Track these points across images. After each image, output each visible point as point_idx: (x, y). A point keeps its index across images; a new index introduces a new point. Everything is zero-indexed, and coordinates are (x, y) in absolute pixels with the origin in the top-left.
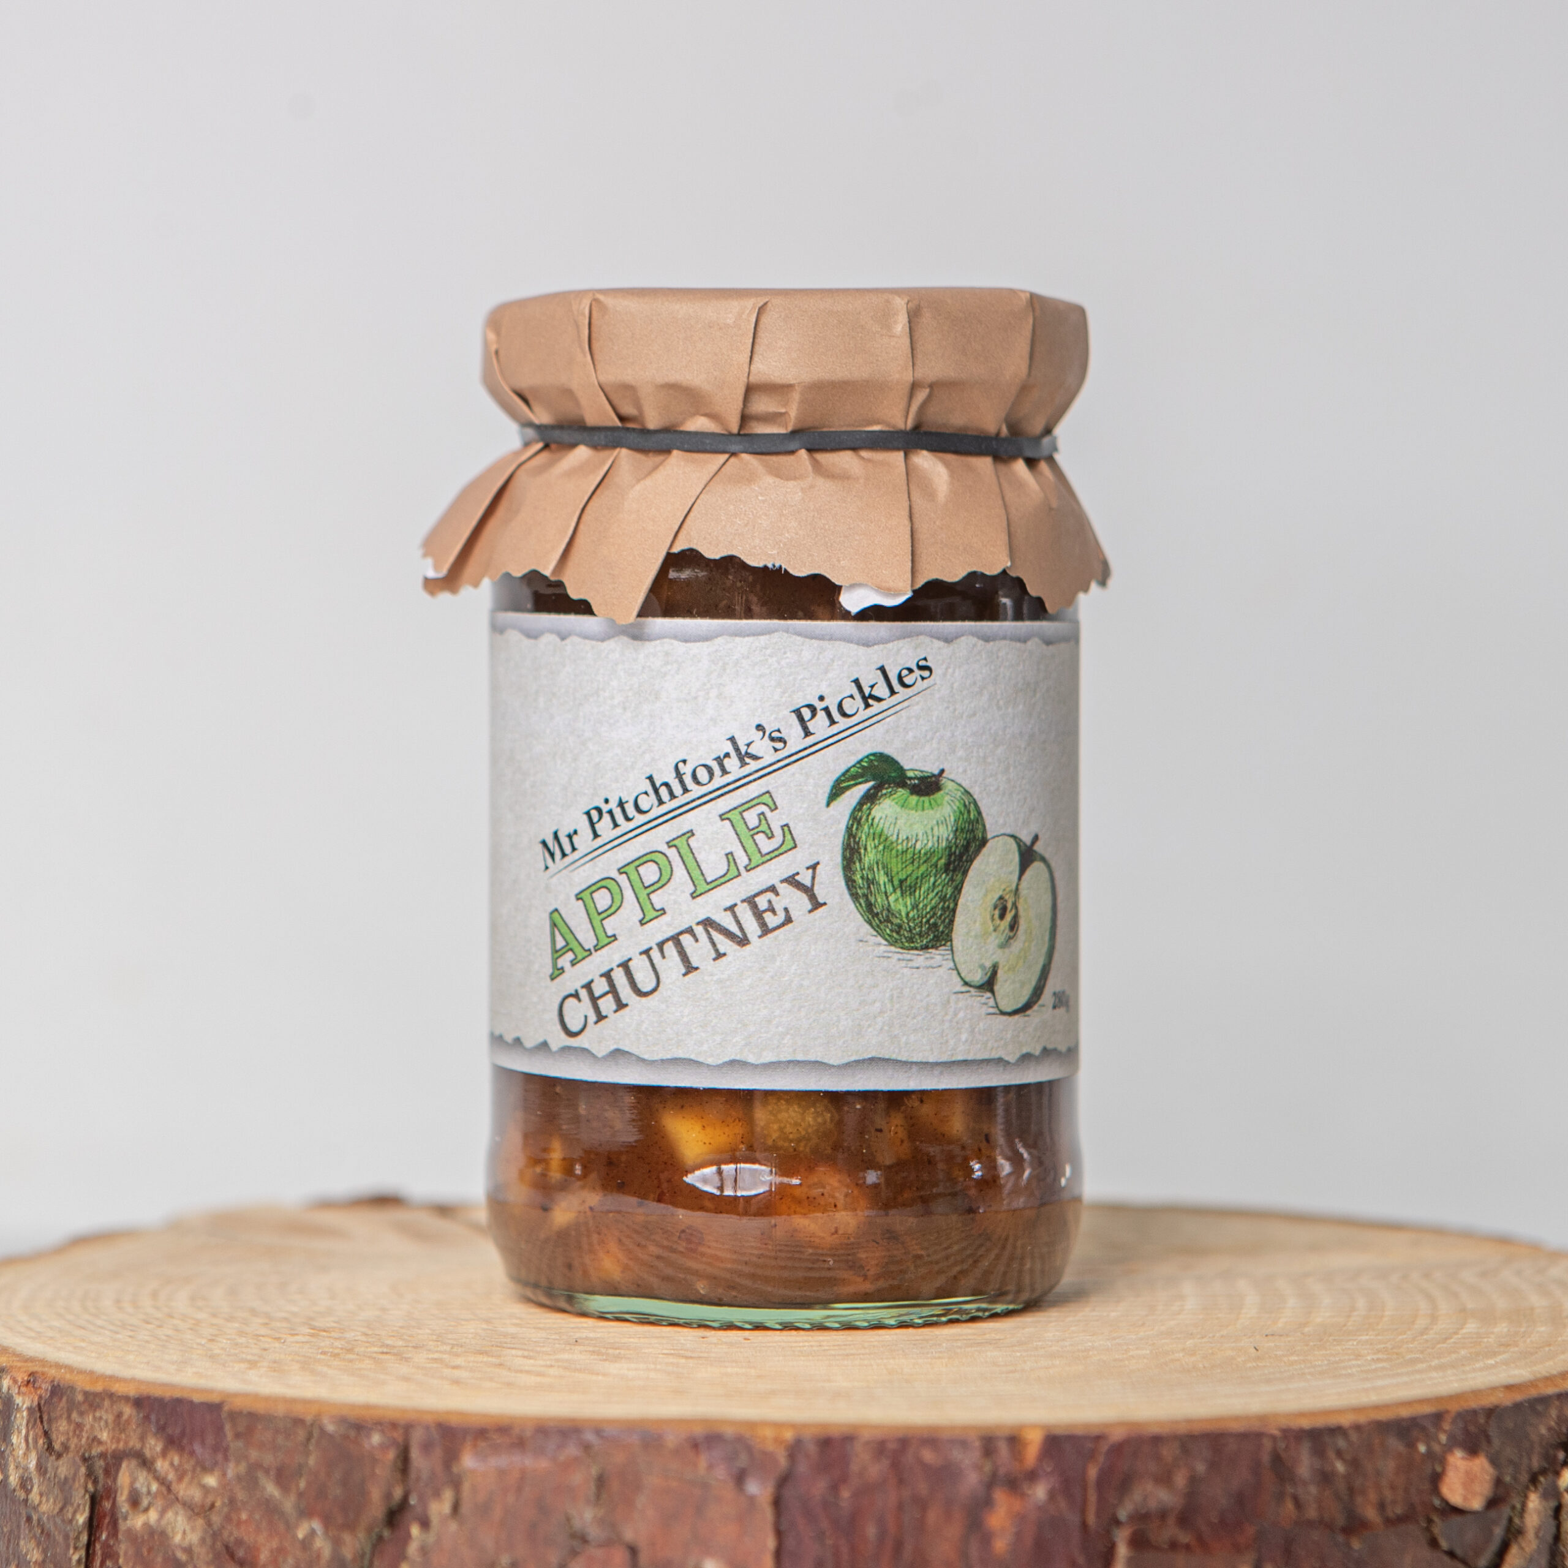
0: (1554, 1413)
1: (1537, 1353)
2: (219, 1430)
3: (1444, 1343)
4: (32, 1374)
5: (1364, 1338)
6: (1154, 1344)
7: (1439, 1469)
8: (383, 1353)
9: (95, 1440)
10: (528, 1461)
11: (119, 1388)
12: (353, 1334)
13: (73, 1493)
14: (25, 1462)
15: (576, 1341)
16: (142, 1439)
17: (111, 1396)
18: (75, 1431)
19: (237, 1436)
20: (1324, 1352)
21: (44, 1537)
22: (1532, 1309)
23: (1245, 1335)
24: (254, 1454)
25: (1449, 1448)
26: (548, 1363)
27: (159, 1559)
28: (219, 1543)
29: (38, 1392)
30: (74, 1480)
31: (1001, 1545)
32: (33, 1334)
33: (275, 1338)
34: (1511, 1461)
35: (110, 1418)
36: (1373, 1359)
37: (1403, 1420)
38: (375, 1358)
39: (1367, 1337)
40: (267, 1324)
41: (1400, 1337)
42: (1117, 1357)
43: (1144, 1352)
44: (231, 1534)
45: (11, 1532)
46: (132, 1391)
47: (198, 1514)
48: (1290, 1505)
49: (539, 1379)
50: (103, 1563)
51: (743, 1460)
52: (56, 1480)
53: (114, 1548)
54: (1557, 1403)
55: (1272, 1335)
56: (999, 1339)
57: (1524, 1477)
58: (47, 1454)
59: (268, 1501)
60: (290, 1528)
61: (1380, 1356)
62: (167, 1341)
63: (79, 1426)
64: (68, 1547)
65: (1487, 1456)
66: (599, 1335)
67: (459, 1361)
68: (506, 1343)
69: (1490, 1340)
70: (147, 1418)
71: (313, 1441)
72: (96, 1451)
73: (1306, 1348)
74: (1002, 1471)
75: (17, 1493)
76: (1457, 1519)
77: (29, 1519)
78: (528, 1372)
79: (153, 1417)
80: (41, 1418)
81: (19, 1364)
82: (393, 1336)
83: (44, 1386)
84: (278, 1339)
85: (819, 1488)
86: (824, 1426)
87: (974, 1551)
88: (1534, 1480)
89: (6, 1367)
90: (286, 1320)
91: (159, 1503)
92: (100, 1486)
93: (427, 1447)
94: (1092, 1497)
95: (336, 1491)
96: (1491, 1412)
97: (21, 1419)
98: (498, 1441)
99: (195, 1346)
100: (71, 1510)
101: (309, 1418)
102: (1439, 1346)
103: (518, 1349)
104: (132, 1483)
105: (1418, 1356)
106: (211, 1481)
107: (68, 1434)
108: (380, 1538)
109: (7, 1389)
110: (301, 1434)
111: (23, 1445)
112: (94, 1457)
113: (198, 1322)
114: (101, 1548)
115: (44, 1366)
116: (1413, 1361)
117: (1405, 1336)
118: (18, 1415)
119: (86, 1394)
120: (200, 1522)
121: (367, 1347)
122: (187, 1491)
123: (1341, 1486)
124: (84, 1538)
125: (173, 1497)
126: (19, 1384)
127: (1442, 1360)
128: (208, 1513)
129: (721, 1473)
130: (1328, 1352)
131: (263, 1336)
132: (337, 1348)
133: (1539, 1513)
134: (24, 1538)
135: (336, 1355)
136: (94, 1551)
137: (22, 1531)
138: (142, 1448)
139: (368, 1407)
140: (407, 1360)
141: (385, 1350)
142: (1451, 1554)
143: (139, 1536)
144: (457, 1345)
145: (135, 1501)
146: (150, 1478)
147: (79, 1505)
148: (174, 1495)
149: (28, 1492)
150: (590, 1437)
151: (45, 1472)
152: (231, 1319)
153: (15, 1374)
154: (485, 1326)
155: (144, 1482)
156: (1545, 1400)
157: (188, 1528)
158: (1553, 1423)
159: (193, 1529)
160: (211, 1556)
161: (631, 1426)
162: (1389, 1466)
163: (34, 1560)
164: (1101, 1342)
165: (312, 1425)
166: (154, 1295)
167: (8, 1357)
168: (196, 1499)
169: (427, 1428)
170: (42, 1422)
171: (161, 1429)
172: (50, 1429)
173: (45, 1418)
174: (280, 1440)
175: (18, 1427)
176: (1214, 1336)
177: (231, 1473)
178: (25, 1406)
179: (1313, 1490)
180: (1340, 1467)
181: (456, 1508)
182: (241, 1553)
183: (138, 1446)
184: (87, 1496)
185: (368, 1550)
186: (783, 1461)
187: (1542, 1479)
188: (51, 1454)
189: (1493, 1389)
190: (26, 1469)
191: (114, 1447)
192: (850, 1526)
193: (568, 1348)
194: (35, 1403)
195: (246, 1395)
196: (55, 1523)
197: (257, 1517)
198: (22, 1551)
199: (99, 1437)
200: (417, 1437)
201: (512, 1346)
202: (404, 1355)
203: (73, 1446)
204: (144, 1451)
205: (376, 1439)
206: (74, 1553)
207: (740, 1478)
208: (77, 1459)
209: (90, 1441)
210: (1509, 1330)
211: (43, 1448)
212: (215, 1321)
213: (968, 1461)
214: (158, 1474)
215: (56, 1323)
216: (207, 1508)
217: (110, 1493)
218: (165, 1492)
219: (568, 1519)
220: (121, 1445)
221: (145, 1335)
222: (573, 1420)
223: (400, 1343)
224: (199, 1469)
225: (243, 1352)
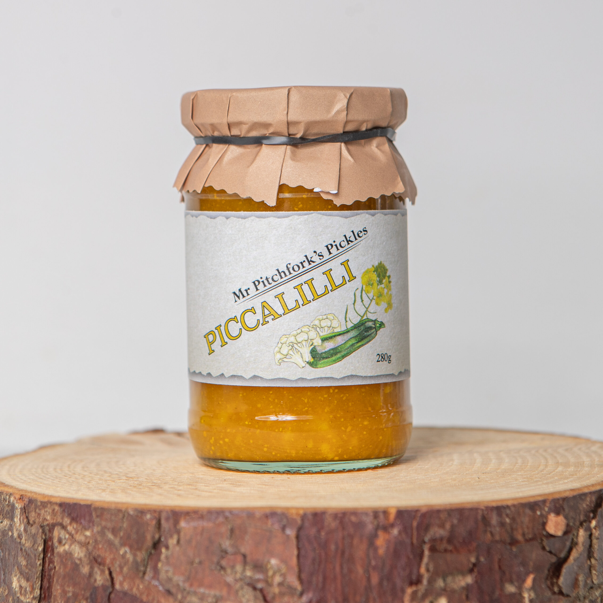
0: (588, 499)
1: (583, 478)
2: (91, 515)
3: (549, 475)
4: (21, 495)
5: (519, 473)
6: (441, 477)
7: (545, 521)
8: (152, 485)
9: (45, 519)
10: (205, 524)
11: (53, 500)
12: (142, 479)
13: (37, 539)
14: (20, 528)
15: (225, 480)
16: (62, 518)
17: (51, 503)
18: (37, 516)
19: (97, 516)
20: (504, 479)
21: (27, 556)
22: (584, 462)
23: (475, 473)
24: (104, 523)
25: (549, 513)
26: (214, 488)
27: (69, 563)
28: (91, 557)
29: (24, 502)
30: (37, 534)
31: (381, 551)
32: (22, 481)
33: (113, 481)
34: (572, 518)
35: (50, 511)
36: (522, 481)
37: (531, 503)
38: (149, 488)
39: (521, 473)
40: (110, 476)
41: (533, 473)
42: (426, 482)
43: (437, 480)
44: (96, 553)
45: (15, 554)
46: (58, 501)
47: (83, 546)
48: (489, 535)
49: (210, 494)
50: (49, 565)
51: (285, 522)
52: (31, 535)
53: (53, 559)
54: (590, 496)
55: (485, 473)
56: (383, 477)
57: (578, 523)
58: (28, 525)
59: (109, 540)
60: (117, 550)
61: (525, 480)
62: (72, 483)
63: (39, 514)
64: (36, 559)
65: (563, 516)
66: (234, 478)
67: (181, 488)
68: (199, 481)
69: (567, 473)
70: (64, 511)
71: (125, 518)
72: (46, 523)
73: (497, 477)
74: (381, 524)
75: (17, 540)
76: (552, 539)
77: (21, 549)
78: (206, 491)
79: (66, 511)
80: (25, 512)
81: (17, 492)
82: (157, 479)
83: (26, 500)
84: (114, 481)
85: (313, 531)
86: (315, 508)
87: (371, 554)
88: (581, 524)
89: (12, 493)
90: (117, 474)
91: (69, 542)
92: (47, 537)
93: (167, 519)
94: (415, 533)
95: (134, 536)
96: (565, 499)
97: (18, 512)
98: (194, 516)
99: (83, 484)
100: (36, 545)
101: (123, 509)
102: (547, 476)
103: (203, 483)
104: (59, 535)
105: (539, 479)
106: (88, 533)
107: (35, 517)
108: (151, 554)
109: (12, 501)
110: (121, 515)
111: (19, 522)
112: (45, 526)
113: (84, 476)
114: (48, 560)
115: (26, 492)
116: (537, 481)
117: (535, 473)
118: (17, 511)
119: (42, 502)
120: (84, 549)
121: (147, 483)
122: (79, 537)
123: (508, 528)
124: (42, 556)
125: (74, 540)
126: (17, 499)
127: (548, 481)
128: (87, 546)
129: (277, 526)
130: (506, 479)
131: (108, 480)
132: (135, 484)
133: (583, 536)
134: (20, 557)
135: (135, 487)
136: (46, 560)
137: (19, 554)
138: (62, 522)
139: (145, 505)
140: (161, 488)
141: (153, 484)
142: (550, 552)
143: (62, 554)
144: (180, 482)
145: (60, 542)
146: (65, 533)
147: (39, 544)
148: (75, 539)
149: (21, 539)
150: (227, 514)
151: (27, 532)
152: (97, 474)
153: (15, 495)
154: (191, 475)
155: (63, 535)
156: (585, 494)
157: (80, 551)
158: (588, 503)
159: (82, 552)
160: (88, 561)
161: (243, 510)
162: (526, 520)
163: (23, 564)
164: (421, 477)
165: (125, 512)
166: (69, 466)
167: (13, 490)
168: (83, 540)
169: (167, 512)
170: (25, 513)
171: (69, 515)
172: (28, 516)
173: (27, 511)
174: (113, 518)
175: (17, 515)
176: (463, 474)
177: (95, 530)
178: (19, 507)
179: (498, 529)
180: (508, 520)
181: (178, 542)
182: (99, 560)
183: (61, 521)
184: (42, 540)
185: (146, 558)
186: (299, 522)
187: (584, 524)
188: (29, 525)
189: (565, 491)
190: (20, 531)
191: (52, 522)
192: (325, 545)
193: (222, 482)
194: (23, 506)
195: (100, 501)
196: (31, 551)
197: (105, 546)
198: (19, 562)
199: (46, 518)
200: (164, 515)
201: (201, 482)
202: (160, 486)
203: (37, 522)
204: (63, 523)
205: (148, 516)
206: (38, 562)
207: (283, 528)
208: (39, 527)
209: (43, 520)
210: (574, 470)
211: (26, 523)
212: (91, 475)
213: (368, 520)
214: (68, 531)
215: (31, 477)
216: (87, 544)
217: (51, 539)
218: (71, 538)
219: (220, 545)
220: (55, 521)
221: (64, 481)
222: (221, 508)
223: (159, 482)
224: (83, 529)
225: (100, 486)
